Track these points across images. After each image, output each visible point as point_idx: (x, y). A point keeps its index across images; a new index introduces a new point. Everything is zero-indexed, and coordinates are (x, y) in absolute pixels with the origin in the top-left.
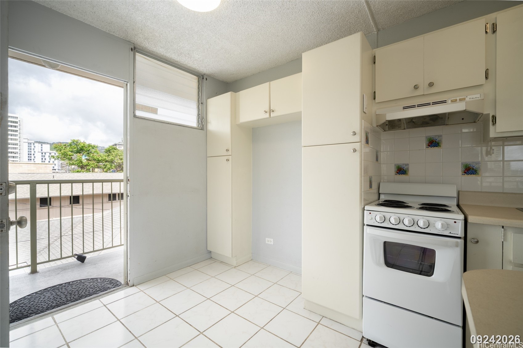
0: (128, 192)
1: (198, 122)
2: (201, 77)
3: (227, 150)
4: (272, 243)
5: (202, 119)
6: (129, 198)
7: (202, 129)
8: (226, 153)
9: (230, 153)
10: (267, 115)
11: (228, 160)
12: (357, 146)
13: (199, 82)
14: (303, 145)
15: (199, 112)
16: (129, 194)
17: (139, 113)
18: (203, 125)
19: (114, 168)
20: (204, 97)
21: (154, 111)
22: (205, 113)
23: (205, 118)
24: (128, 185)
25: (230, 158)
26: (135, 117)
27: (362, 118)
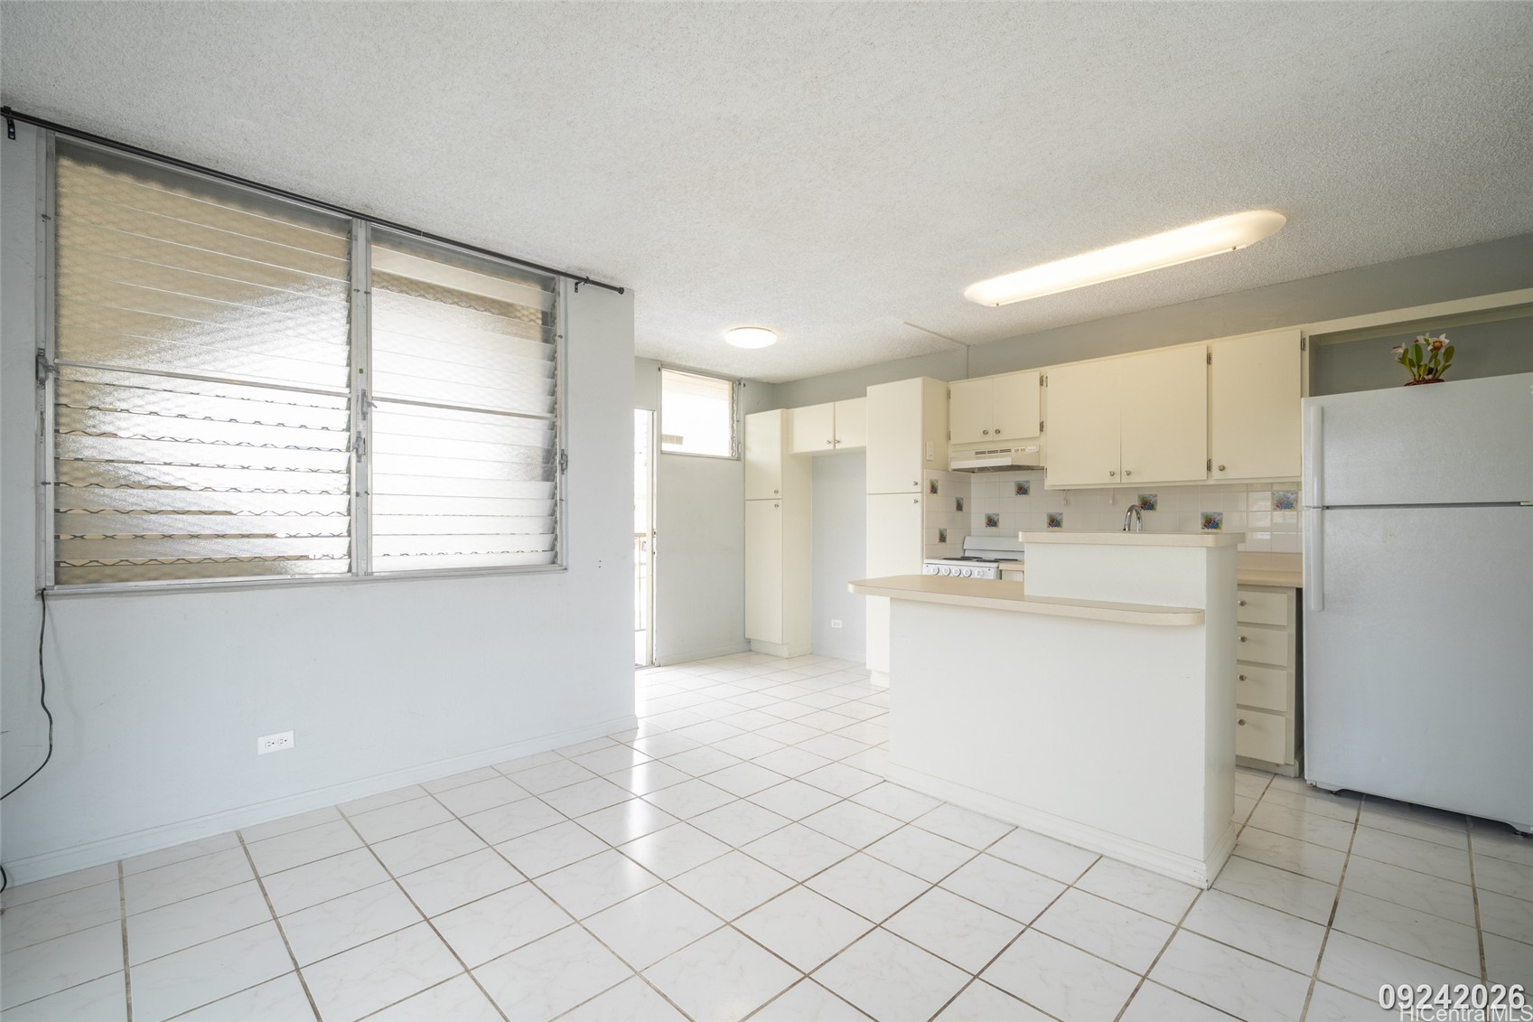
0: (655, 548)
1: (732, 448)
2: (737, 383)
3: (776, 492)
4: (841, 627)
6: (655, 556)
7: (738, 459)
8: (773, 496)
9: (779, 496)
10: (831, 447)
11: (777, 506)
12: (919, 497)
13: (733, 388)
14: (867, 492)
15: (733, 433)
16: (655, 550)
17: (667, 447)
18: (739, 454)
20: (741, 411)
21: (679, 440)
22: (742, 434)
23: (742, 443)
24: (655, 539)
25: (780, 502)
26: (662, 453)
27: (924, 467)
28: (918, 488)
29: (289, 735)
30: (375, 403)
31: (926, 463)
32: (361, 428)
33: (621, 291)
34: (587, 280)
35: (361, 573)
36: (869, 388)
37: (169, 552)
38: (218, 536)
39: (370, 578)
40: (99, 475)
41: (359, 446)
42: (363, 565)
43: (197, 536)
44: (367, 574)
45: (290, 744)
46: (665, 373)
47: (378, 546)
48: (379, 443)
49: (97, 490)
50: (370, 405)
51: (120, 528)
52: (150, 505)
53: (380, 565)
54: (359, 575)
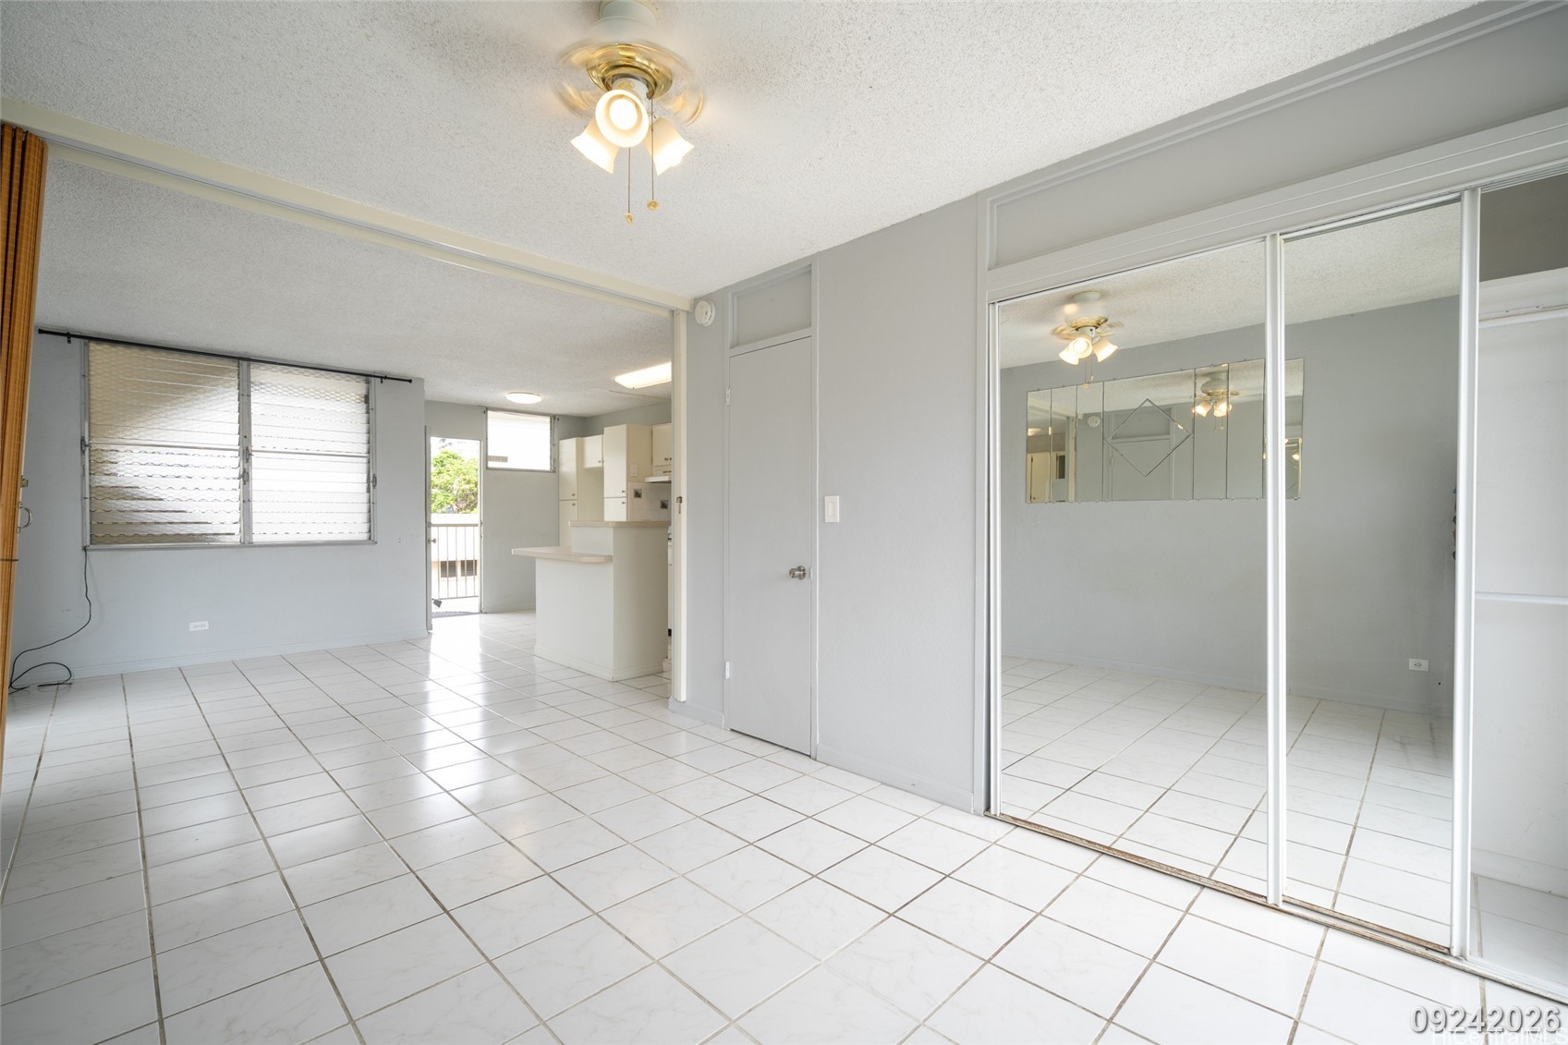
1: (551, 464)
2: (553, 418)
3: (573, 495)
5: (555, 459)
6: (483, 538)
7: (554, 472)
8: (573, 498)
9: (576, 497)
10: (600, 464)
11: (573, 505)
12: (625, 500)
13: (552, 422)
14: (605, 496)
15: (552, 453)
16: (482, 535)
17: (491, 464)
18: (556, 467)
19: (452, 503)
20: (556, 437)
21: (505, 459)
22: (558, 454)
25: (576, 502)
26: (487, 468)
27: (628, 480)
28: (624, 494)
29: (206, 623)
30: (253, 453)
31: (629, 478)
32: (246, 466)
33: (410, 381)
34: (386, 378)
35: (246, 543)
36: (605, 429)
37: (145, 530)
38: (170, 523)
39: (251, 545)
40: (109, 493)
41: (245, 477)
42: (248, 538)
43: (158, 523)
44: (249, 543)
45: (207, 628)
46: (489, 413)
47: (256, 529)
48: (255, 474)
49: (110, 501)
50: (251, 455)
51: (121, 519)
52: (134, 508)
53: (257, 538)
54: (247, 544)
